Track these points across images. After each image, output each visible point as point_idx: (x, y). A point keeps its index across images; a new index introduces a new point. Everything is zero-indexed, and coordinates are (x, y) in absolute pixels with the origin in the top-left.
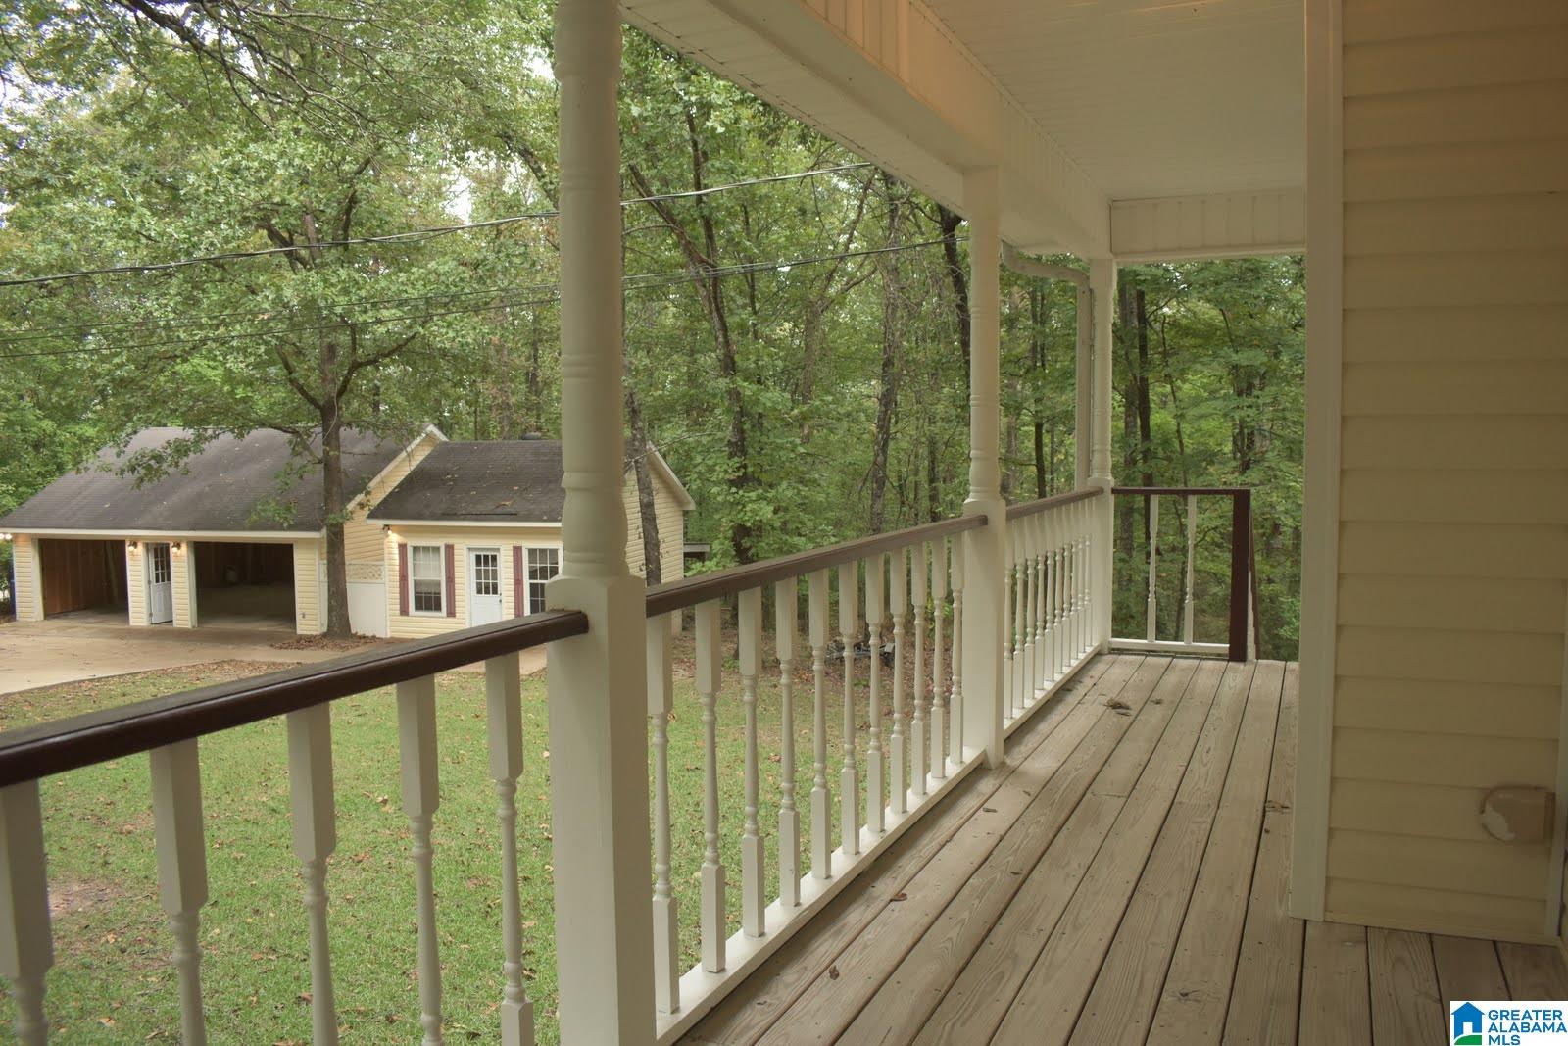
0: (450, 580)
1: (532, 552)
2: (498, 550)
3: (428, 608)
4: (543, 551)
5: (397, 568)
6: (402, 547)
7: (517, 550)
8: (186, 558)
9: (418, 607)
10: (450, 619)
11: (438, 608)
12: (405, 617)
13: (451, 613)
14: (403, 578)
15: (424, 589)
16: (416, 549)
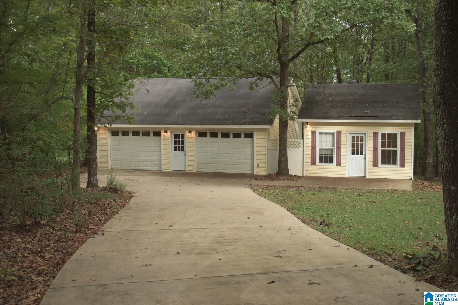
0: (339, 148)
1: (383, 135)
2: (365, 134)
3: (326, 161)
4: (389, 135)
5: (310, 142)
6: (314, 133)
7: (376, 134)
8: (194, 139)
9: (321, 161)
10: (338, 167)
11: (331, 161)
12: (313, 166)
13: (339, 164)
14: (313, 148)
15: (324, 153)
16: (321, 133)
